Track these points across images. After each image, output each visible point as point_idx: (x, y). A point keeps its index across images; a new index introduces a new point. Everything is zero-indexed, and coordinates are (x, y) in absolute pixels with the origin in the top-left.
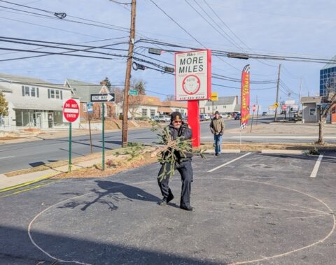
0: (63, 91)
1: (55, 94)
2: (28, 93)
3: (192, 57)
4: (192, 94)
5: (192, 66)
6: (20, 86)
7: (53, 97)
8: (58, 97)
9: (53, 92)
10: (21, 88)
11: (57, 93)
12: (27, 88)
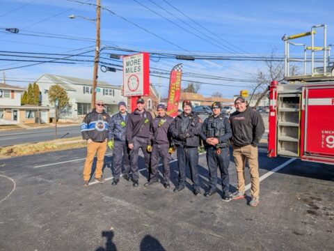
0: (115, 90)
1: (109, 93)
2: (88, 91)
3: (133, 60)
4: (133, 91)
5: (133, 66)
6: (82, 87)
7: (107, 94)
8: (111, 94)
9: (107, 91)
10: (82, 89)
11: (110, 91)
12: (87, 88)
